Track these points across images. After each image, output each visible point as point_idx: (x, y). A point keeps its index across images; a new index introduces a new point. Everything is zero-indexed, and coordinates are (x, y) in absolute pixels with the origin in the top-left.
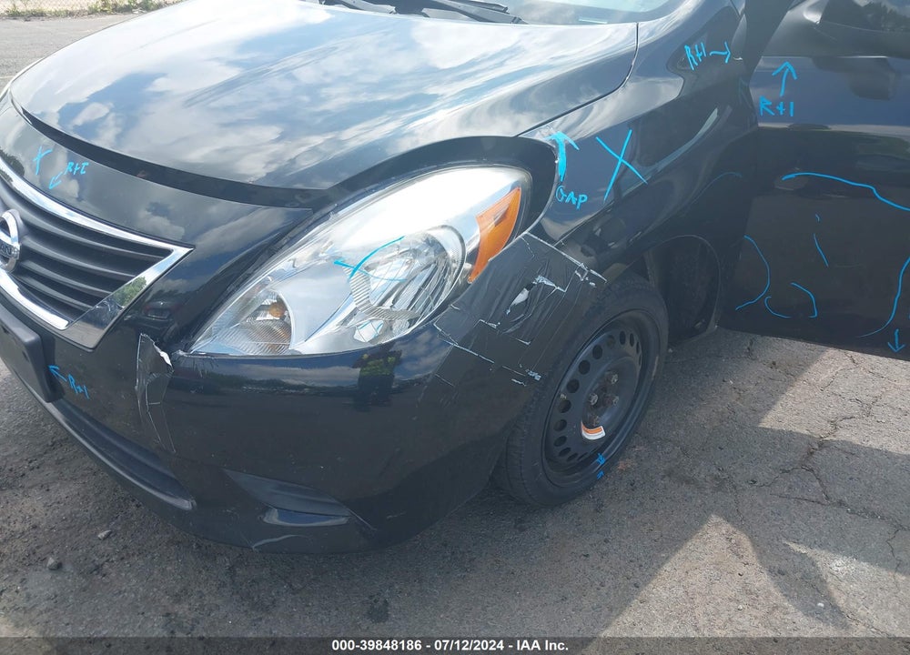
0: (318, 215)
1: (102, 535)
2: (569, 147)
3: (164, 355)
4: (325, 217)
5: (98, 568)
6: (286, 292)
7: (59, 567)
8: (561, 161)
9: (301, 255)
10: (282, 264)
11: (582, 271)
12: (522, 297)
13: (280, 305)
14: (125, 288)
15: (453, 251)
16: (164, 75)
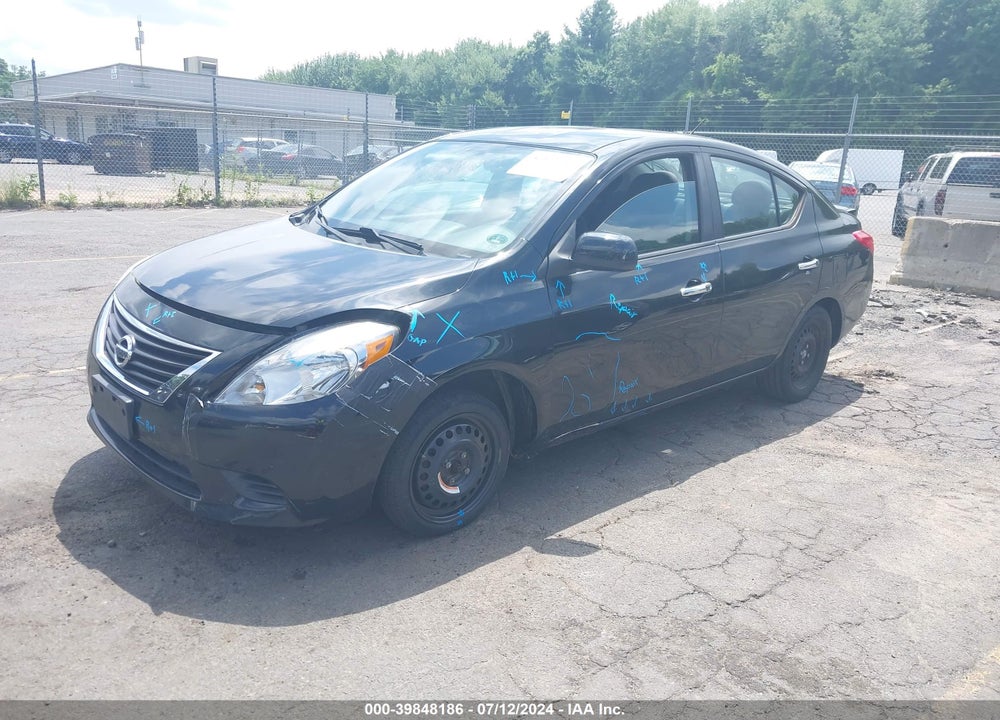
0: (287, 339)
1: (142, 534)
2: (419, 317)
3: (201, 402)
4: (290, 341)
5: (138, 548)
6: (266, 378)
7: (114, 545)
8: (413, 323)
9: (273, 358)
10: (262, 362)
11: (420, 376)
12: (385, 386)
13: (262, 385)
14: (174, 379)
15: (353, 362)
16: (223, 270)
